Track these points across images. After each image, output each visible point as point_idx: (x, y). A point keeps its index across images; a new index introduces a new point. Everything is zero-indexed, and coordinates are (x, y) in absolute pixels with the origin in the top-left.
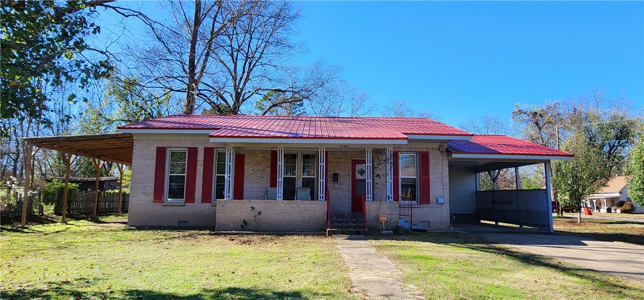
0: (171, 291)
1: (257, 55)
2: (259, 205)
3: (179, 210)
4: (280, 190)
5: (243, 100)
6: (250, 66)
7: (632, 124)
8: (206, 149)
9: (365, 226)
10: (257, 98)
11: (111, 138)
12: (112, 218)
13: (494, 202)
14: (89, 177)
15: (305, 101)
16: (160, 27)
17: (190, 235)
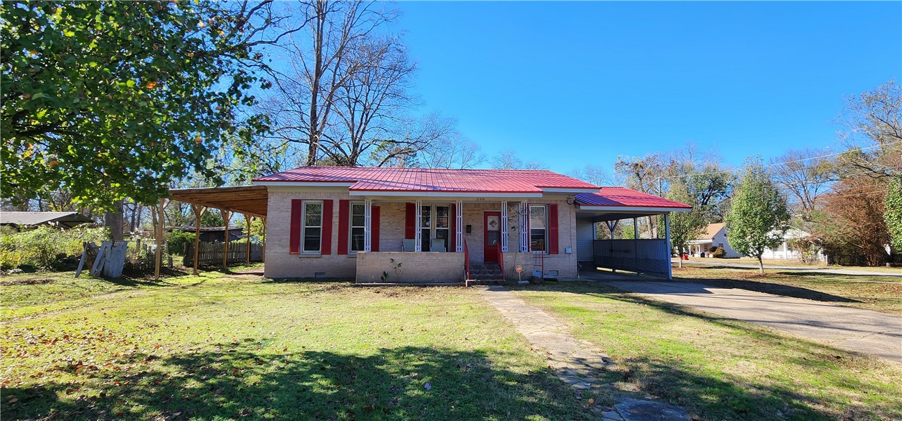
0: (351, 352)
1: (374, 107)
2: (399, 257)
3: (315, 261)
4: (418, 241)
5: (361, 151)
6: (367, 117)
7: (723, 175)
8: (341, 202)
9: (502, 277)
10: (374, 148)
11: (244, 191)
12: (241, 269)
13: (612, 251)
14: (208, 226)
15: (419, 152)
16: (284, 78)
17: (333, 288)
